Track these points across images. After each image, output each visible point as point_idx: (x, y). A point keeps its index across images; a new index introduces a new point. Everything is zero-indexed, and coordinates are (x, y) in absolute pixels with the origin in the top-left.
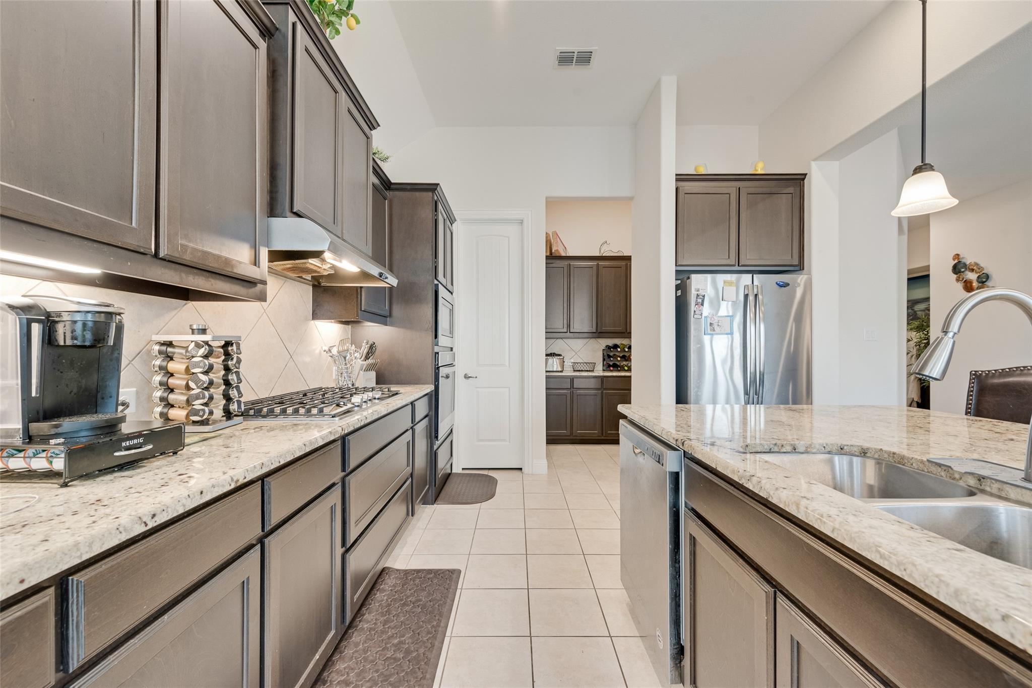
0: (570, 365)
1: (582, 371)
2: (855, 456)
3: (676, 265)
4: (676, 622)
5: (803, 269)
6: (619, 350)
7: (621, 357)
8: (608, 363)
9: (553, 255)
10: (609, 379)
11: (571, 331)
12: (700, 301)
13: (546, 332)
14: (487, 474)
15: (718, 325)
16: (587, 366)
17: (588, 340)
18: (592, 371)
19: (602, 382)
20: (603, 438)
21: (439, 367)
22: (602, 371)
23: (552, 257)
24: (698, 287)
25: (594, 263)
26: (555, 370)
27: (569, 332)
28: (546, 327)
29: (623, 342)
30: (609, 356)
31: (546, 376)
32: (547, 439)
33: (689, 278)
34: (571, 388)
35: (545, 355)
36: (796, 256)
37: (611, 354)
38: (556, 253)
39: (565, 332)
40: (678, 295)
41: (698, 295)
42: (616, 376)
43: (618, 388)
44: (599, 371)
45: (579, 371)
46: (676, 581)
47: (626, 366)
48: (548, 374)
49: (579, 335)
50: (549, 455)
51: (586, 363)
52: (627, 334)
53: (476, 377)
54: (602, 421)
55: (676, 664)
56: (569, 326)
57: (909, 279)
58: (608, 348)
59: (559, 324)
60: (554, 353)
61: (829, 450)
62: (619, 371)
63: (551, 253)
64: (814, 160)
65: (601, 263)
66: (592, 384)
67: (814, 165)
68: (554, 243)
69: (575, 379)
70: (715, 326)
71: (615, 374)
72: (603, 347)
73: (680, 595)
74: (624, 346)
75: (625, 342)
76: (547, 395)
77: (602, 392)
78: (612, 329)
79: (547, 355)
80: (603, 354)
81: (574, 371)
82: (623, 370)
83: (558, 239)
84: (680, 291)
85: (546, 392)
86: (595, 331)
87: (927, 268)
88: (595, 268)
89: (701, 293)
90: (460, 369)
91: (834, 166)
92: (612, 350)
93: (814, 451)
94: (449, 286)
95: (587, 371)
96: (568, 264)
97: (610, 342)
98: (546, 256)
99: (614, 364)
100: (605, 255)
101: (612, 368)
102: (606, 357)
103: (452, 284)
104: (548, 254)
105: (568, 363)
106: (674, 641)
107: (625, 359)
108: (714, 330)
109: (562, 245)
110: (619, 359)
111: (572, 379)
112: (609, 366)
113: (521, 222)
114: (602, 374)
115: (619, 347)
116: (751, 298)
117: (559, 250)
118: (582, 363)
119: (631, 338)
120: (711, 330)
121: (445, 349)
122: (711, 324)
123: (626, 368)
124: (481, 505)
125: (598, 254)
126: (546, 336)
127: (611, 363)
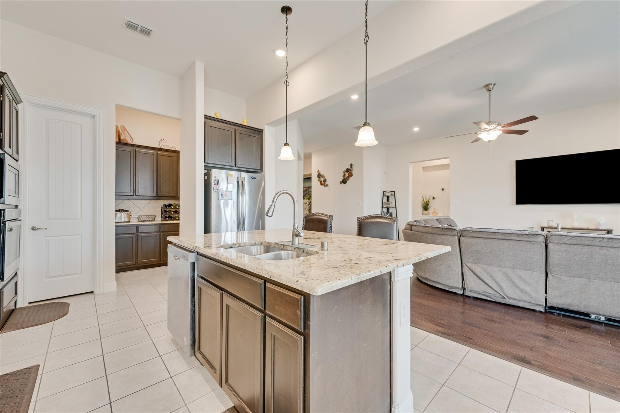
0: (136, 218)
1: (145, 221)
2: (259, 245)
3: (204, 163)
4: (193, 329)
5: (262, 172)
6: (172, 207)
7: (174, 212)
8: (165, 216)
9: (122, 142)
10: (165, 225)
11: (136, 195)
12: (216, 183)
13: (116, 195)
14: (58, 301)
15: (225, 195)
16: (149, 218)
17: (149, 201)
18: (153, 221)
19: (160, 228)
20: (161, 263)
21: (5, 222)
22: (161, 221)
23: (120, 143)
24: (216, 176)
25: (155, 152)
26: (123, 221)
27: (135, 195)
28: (116, 191)
29: (175, 203)
30: (166, 211)
31: (116, 225)
32: (116, 270)
33: (211, 170)
34: (136, 233)
35: (115, 211)
36: (259, 166)
37: (167, 210)
38: (124, 140)
39: (132, 195)
40: (206, 178)
41: (215, 180)
42: (170, 223)
43: (172, 230)
44: (158, 220)
45: (143, 221)
46: (193, 311)
47: (177, 217)
48: (117, 224)
49: (143, 197)
50: (117, 279)
51: (148, 216)
52: (177, 198)
53: (46, 229)
54: (160, 251)
55: (192, 348)
56: (135, 191)
57: (304, 179)
58: (165, 206)
59: (127, 189)
60: (122, 210)
61: (252, 244)
62: (173, 220)
63: (120, 140)
64: (266, 125)
65: (160, 152)
66: (153, 229)
67: (266, 126)
68: (122, 134)
69: (139, 227)
70: (224, 196)
71: (169, 222)
72: (162, 205)
73: (194, 316)
74: (176, 205)
75: (176, 202)
76: (116, 239)
77: (160, 234)
78: (168, 194)
79: (116, 211)
80: (162, 210)
81: (139, 221)
82: (175, 219)
83: (126, 132)
84: (207, 176)
85: (116, 237)
86: (156, 195)
87: (311, 174)
88: (155, 155)
89: (216, 178)
90: (27, 223)
91: (273, 129)
92: (168, 207)
93: (246, 245)
94: (15, 155)
95: (150, 221)
96: (134, 150)
97: (167, 202)
98: (116, 142)
99: (169, 216)
100: (163, 148)
101: (167, 219)
102: (163, 212)
103: (18, 153)
104: (117, 141)
105: (134, 216)
106: (192, 338)
107: (177, 213)
108: (223, 198)
109: (128, 135)
110: (172, 213)
111: (137, 227)
112: (166, 217)
113: (94, 117)
114: (160, 222)
115: (173, 206)
116: (240, 183)
117: (127, 139)
118: (146, 216)
119: (179, 200)
120: (222, 198)
121: (10, 207)
122: (222, 195)
123: (177, 218)
124: (54, 323)
125: (157, 146)
126: (116, 197)
127: (167, 216)
